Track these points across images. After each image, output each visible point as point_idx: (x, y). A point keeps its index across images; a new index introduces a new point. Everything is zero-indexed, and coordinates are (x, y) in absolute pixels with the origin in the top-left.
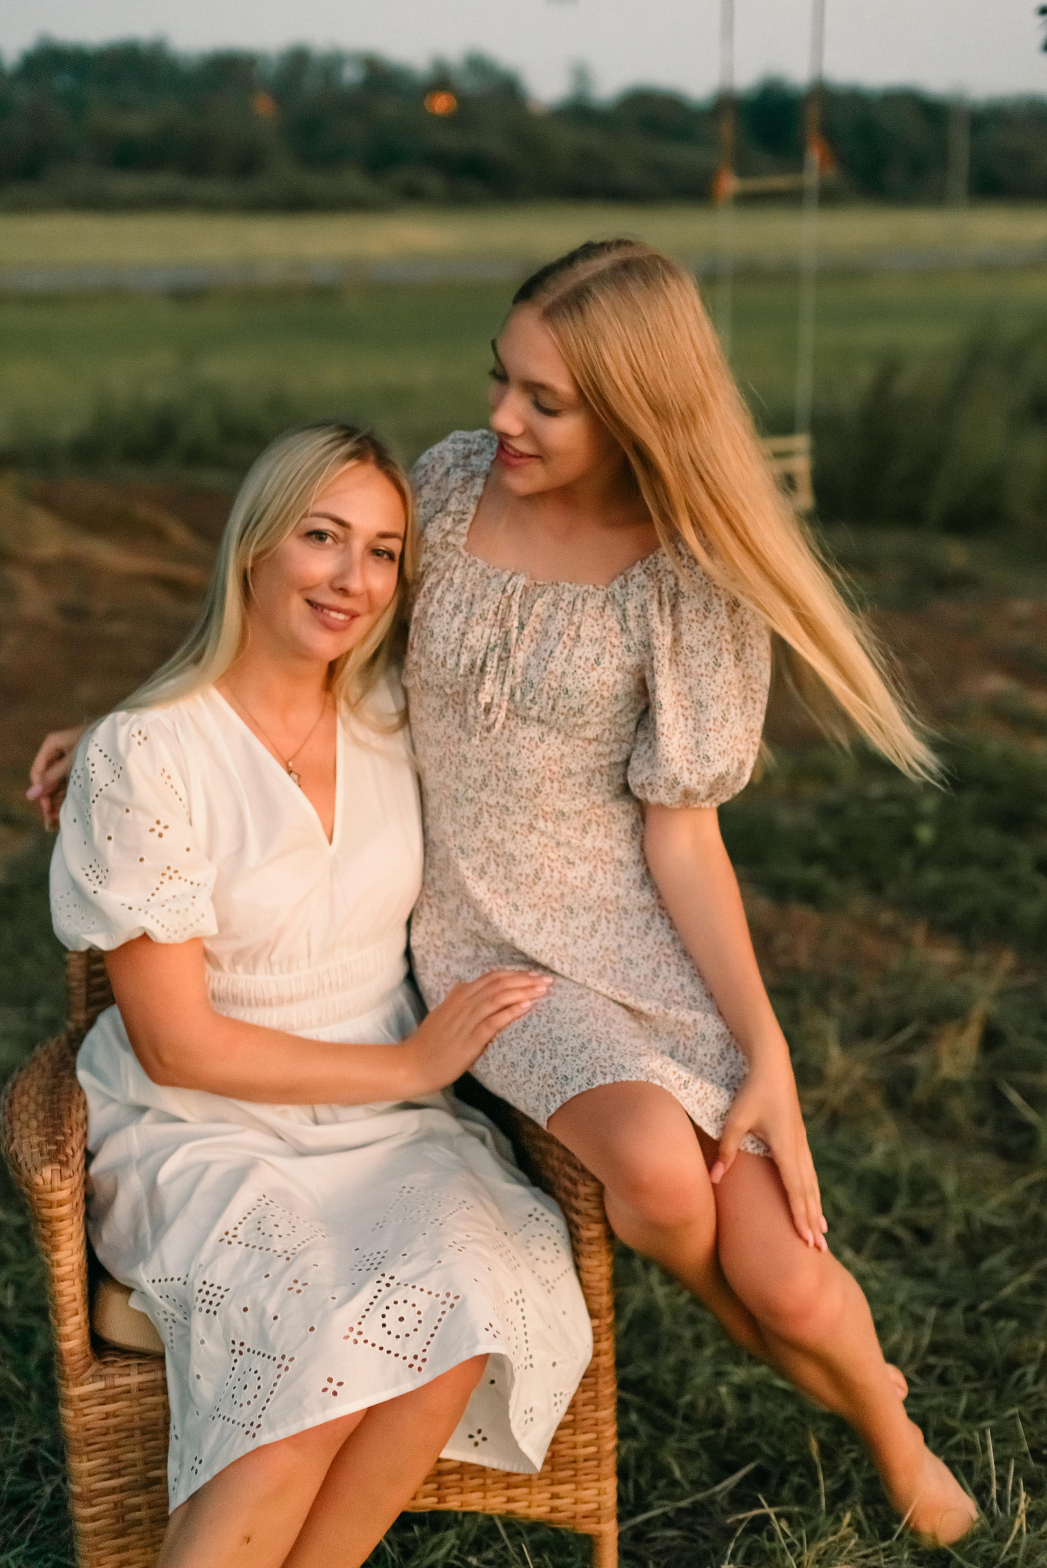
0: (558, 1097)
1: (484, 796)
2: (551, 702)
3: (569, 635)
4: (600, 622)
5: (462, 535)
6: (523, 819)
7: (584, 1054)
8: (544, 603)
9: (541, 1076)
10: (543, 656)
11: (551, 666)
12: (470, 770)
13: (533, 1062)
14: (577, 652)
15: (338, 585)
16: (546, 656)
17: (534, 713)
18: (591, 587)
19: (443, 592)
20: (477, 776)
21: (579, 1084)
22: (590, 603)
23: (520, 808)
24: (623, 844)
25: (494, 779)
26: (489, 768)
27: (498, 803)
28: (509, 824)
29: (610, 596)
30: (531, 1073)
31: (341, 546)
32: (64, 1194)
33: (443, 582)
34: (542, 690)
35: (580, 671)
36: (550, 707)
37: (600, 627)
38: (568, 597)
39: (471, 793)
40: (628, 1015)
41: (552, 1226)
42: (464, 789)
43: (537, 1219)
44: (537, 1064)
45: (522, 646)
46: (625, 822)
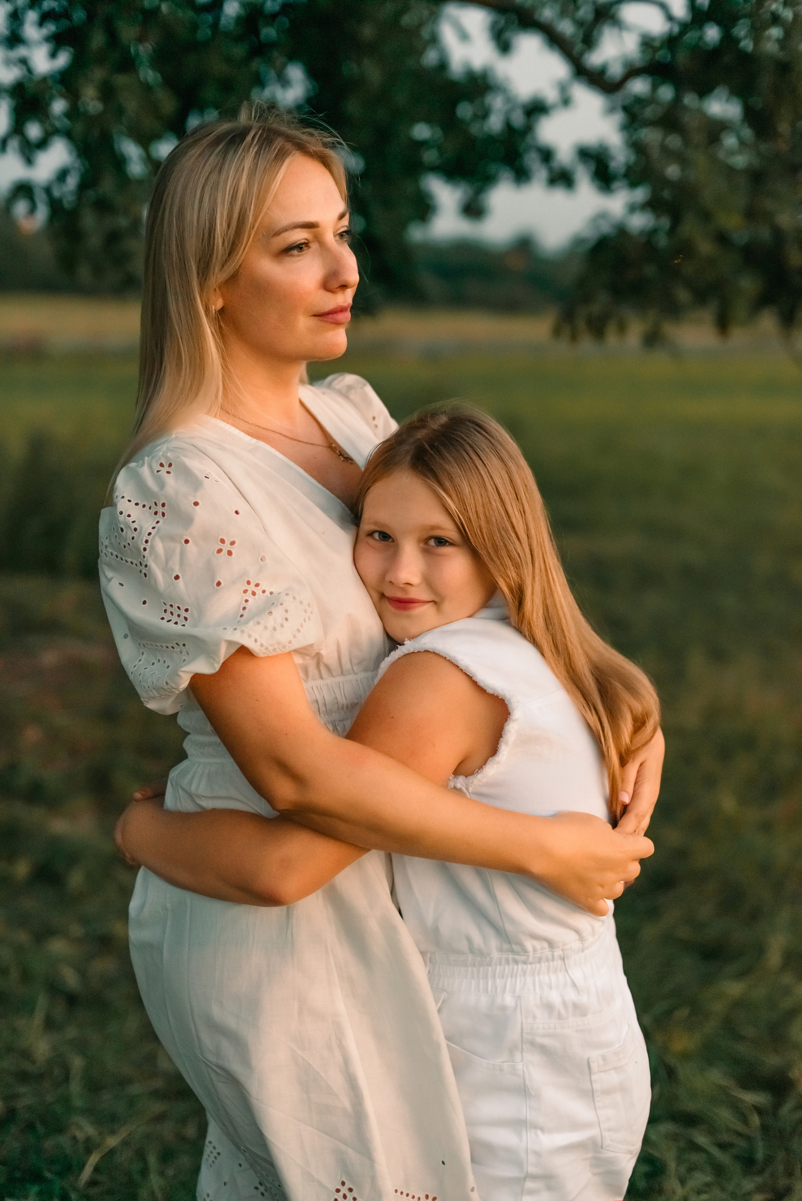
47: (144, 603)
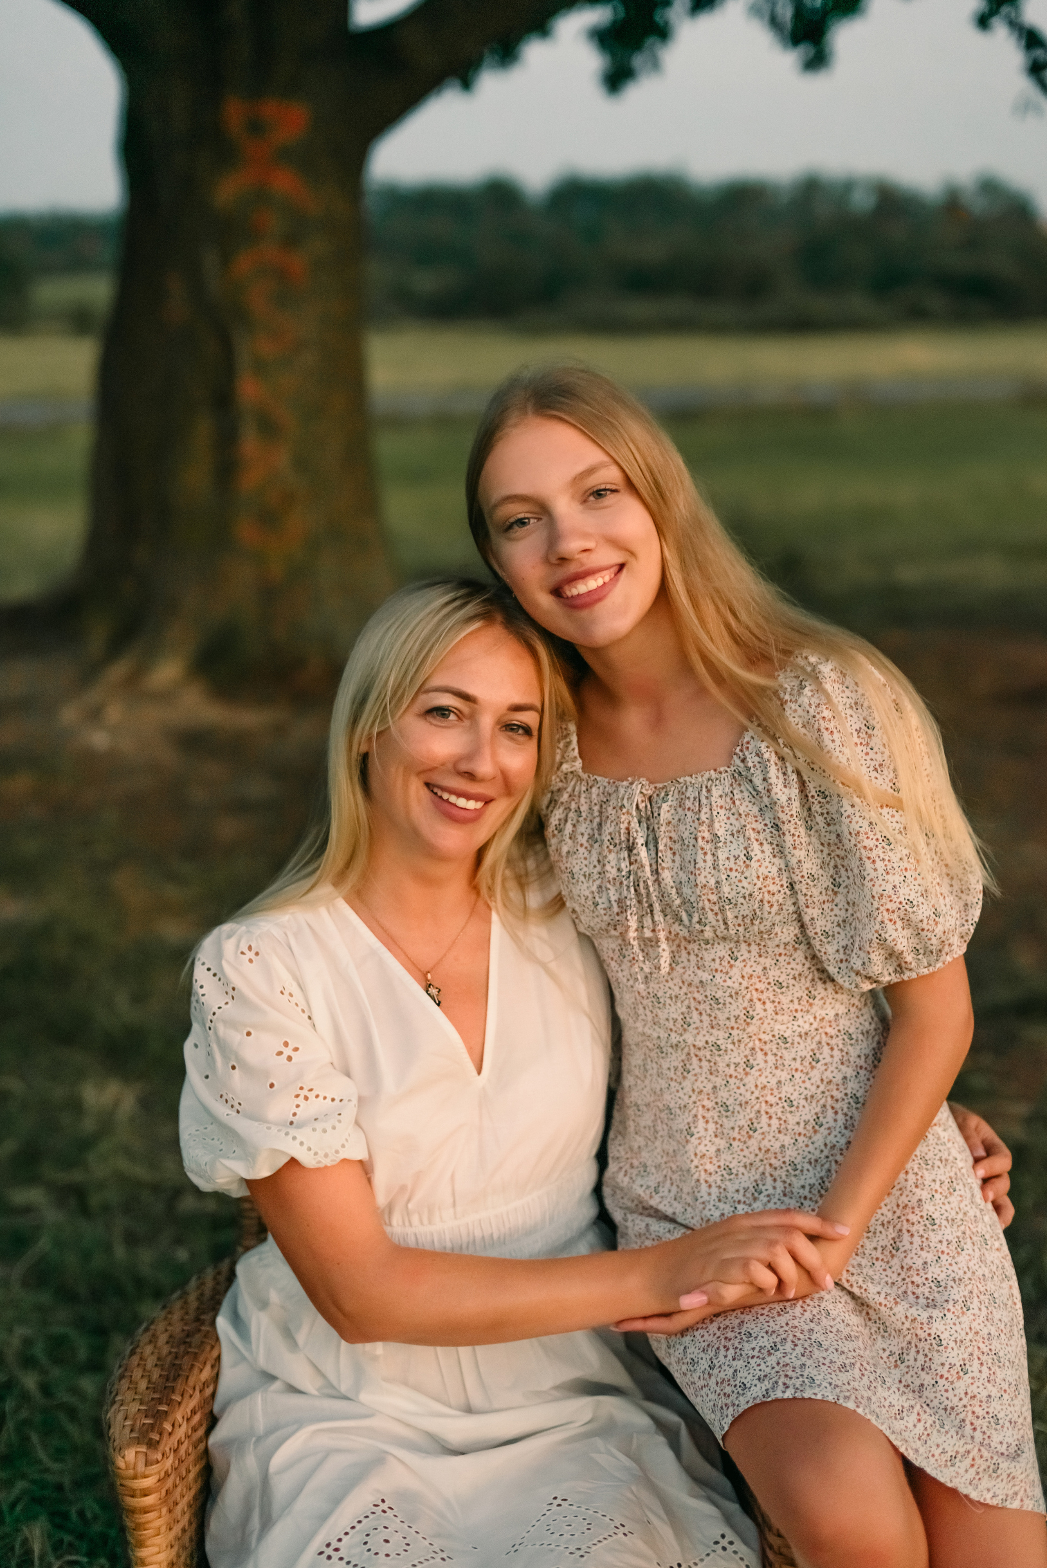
1: (689, 1037)
2: (719, 917)
3: (703, 838)
4: (734, 810)
5: (574, 759)
6: (737, 1056)
7: (772, 1357)
8: (671, 806)
9: (719, 1381)
10: (689, 867)
11: (701, 880)
12: (666, 1011)
13: (715, 1361)
14: (722, 855)
15: (462, 768)
16: (692, 868)
17: (708, 934)
18: (712, 772)
19: (574, 826)
20: (675, 1016)
21: (756, 1395)
22: (716, 792)
23: (734, 1043)
24: (862, 1072)
25: (695, 1015)
26: (686, 1003)
27: (707, 1042)
28: (722, 1066)
29: (736, 775)
30: (710, 1375)
32: (148, 1482)
33: (572, 815)
34: (703, 909)
35: (733, 874)
36: (721, 922)
37: (736, 816)
38: (691, 793)
39: (674, 1038)
40: (852, 1305)
41: (742, 1559)
42: (666, 1035)
43: (724, 1549)
44: (718, 1365)
45: (664, 865)
46: (865, 1045)
47: (207, 1077)
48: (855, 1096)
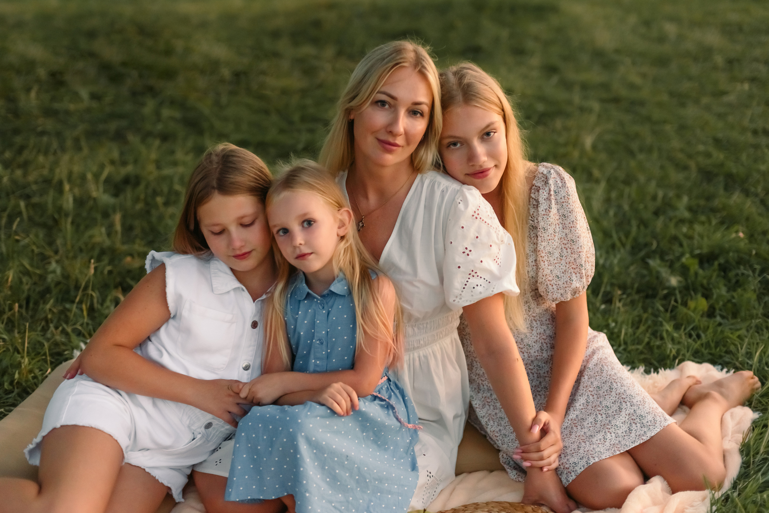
0: (573, 474)
15: (389, 130)
21: (583, 465)
31: (393, 109)
48: (550, 336)
